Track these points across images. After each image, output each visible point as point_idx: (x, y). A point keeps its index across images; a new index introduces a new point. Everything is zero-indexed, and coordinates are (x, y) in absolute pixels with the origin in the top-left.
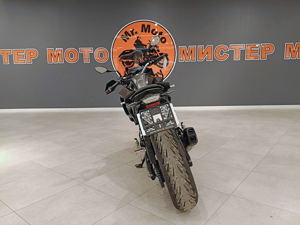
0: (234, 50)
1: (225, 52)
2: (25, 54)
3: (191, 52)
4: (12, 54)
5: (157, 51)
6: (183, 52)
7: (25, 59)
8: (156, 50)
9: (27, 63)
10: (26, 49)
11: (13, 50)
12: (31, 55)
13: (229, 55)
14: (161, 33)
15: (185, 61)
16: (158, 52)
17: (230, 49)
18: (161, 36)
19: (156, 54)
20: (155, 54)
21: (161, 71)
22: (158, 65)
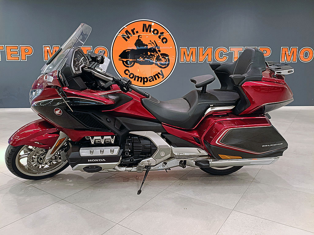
0: (233, 52)
1: (224, 54)
2: (19, 51)
3: (192, 53)
4: (4, 50)
6: (184, 53)
7: (19, 56)
8: (157, 50)
9: (21, 60)
10: (20, 46)
11: (6, 46)
12: (26, 51)
13: (228, 57)
14: (162, 33)
15: (186, 62)
16: (159, 53)
17: (229, 52)
18: (162, 37)
19: (157, 55)
21: (161, 71)
22: (159, 65)
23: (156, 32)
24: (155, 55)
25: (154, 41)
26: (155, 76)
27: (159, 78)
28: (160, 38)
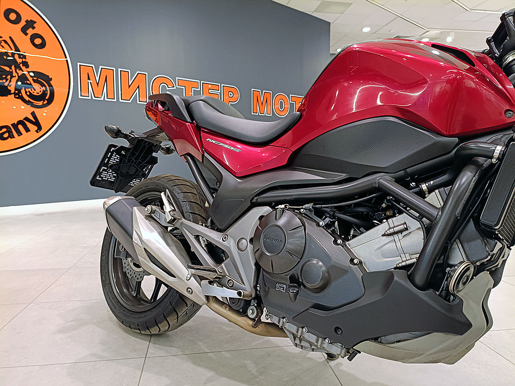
0: (184, 88)
3: (106, 80)
5: (21, 65)
6: (89, 78)
8: (19, 61)
14: (30, 24)
15: (94, 98)
16: (24, 68)
17: (177, 87)
18: (30, 32)
19: (20, 73)
20: (16, 72)
21: (33, 114)
22: (27, 98)
23: (13, 16)
24: (15, 74)
25: (10, 37)
26: (15, 126)
27: (27, 130)
28: (26, 34)
